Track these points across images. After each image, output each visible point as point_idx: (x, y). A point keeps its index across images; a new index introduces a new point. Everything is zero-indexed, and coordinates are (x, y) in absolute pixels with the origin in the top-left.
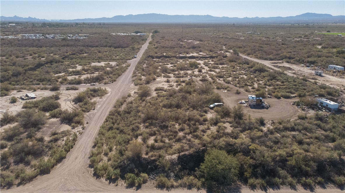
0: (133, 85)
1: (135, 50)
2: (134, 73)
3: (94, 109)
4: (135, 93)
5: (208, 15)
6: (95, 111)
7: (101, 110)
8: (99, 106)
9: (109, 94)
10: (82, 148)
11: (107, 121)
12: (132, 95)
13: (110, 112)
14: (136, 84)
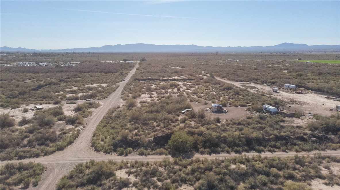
0: (121, 100)
1: (123, 75)
2: (123, 92)
3: (91, 116)
4: (123, 105)
5: (193, 45)
6: (92, 117)
7: (97, 116)
8: (94, 114)
9: (102, 106)
10: (85, 138)
11: (101, 122)
12: (121, 107)
13: (104, 117)
14: (125, 99)
